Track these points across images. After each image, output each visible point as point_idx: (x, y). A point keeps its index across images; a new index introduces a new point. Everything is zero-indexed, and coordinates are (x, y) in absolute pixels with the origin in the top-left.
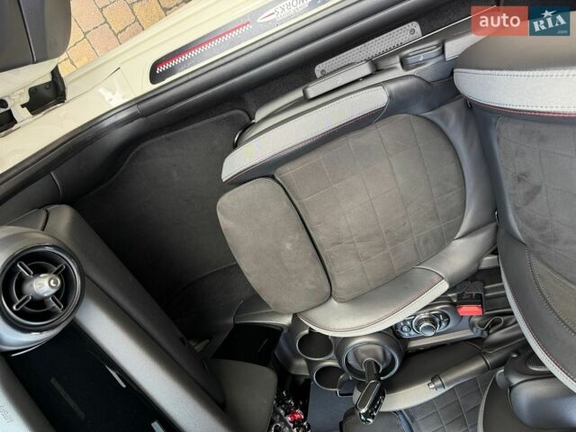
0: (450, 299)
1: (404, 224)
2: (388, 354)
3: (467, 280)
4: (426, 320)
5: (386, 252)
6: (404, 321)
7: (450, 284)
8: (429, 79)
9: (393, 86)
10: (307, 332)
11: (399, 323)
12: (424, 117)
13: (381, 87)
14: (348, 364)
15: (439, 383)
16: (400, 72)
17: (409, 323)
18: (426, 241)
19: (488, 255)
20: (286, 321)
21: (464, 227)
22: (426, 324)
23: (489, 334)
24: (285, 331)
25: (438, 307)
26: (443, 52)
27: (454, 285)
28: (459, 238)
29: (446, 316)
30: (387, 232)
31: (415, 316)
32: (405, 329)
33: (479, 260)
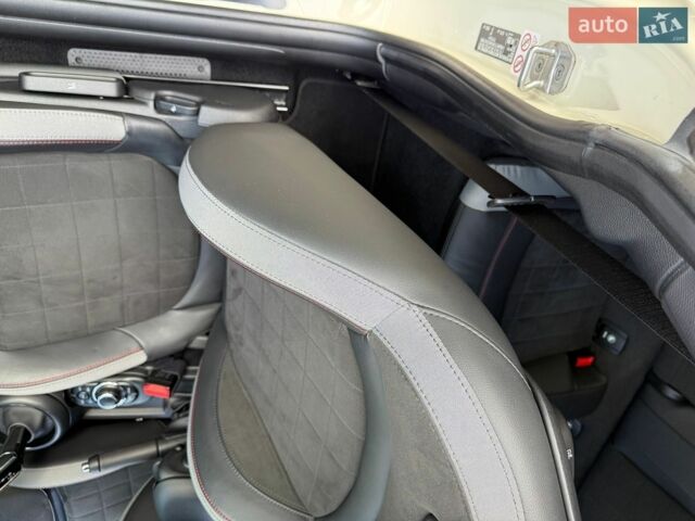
0: (146, 372)
1: (115, 278)
2: (49, 422)
3: (172, 356)
4: (109, 390)
5: (81, 304)
6: (84, 387)
7: (149, 356)
8: (181, 133)
9: (136, 124)
11: (77, 388)
12: (170, 170)
13: (121, 118)
15: (95, 464)
16: (149, 111)
17: (88, 390)
18: (137, 303)
19: (202, 335)
21: (187, 300)
22: (108, 395)
23: (179, 418)
25: (128, 379)
26: (197, 113)
27: (152, 359)
28: (178, 309)
29: (135, 390)
30: (90, 281)
31: (99, 382)
32: (82, 395)
33: (190, 338)
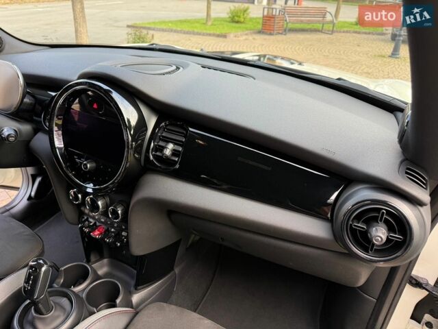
10: (118, 301)
14: (66, 295)
20: (136, 298)
24: (132, 289)
